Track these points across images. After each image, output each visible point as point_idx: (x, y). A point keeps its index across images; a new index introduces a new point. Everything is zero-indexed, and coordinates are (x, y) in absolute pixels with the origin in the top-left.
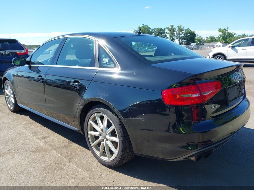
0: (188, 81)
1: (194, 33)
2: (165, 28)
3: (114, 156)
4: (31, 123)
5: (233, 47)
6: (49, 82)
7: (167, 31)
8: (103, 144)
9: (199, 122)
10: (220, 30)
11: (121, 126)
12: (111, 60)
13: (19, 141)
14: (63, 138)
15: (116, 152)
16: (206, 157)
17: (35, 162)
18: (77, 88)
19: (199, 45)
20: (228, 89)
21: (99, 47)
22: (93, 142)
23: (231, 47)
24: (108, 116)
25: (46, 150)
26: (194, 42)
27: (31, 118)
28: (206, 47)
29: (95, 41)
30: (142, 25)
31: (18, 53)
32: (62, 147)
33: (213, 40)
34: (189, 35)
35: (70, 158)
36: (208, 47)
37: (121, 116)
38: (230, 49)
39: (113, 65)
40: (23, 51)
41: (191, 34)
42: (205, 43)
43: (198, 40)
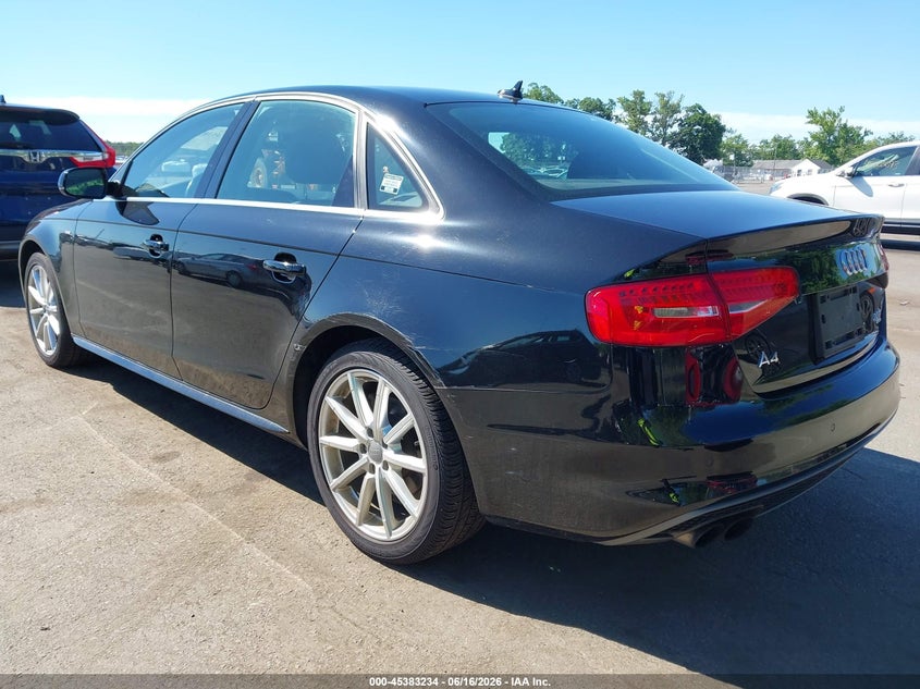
0: (680, 258)
1: (717, 123)
2: (611, 101)
3: (409, 524)
4: (116, 407)
5: (855, 176)
6: (188, 263)
7: (618, 111)
8: (372, 482)
9: (713, 407)
10: (813, 116)
11: (435, 418)
12: (411, 184)
13: (72, 465)
14: (229, 460)
15: (416, 509)
16: (730, 535)
17: (127, 534)
18: (285, 279)
19: (734, 168)
20: (823, 300)
21: (372, 136)
22: (336, 474)
23: (849, 175)
24: (393, 379)
25: (167, 498)
26: (716, 156)
27: (119, 389)
28: (758, 174)
29: (357, 116)
30: (531, 85)
31: (80, 160)
32: (224, 492)
33: (784, 151)
34: (697, 131)
35: (250, 527)
36: (768, 177)
37: (440, 380)
38: (845, 181)
39: (417, 201)
40: (97, 157)
41: (706, 126)
42: (756, 162)
43: (730, 148)
